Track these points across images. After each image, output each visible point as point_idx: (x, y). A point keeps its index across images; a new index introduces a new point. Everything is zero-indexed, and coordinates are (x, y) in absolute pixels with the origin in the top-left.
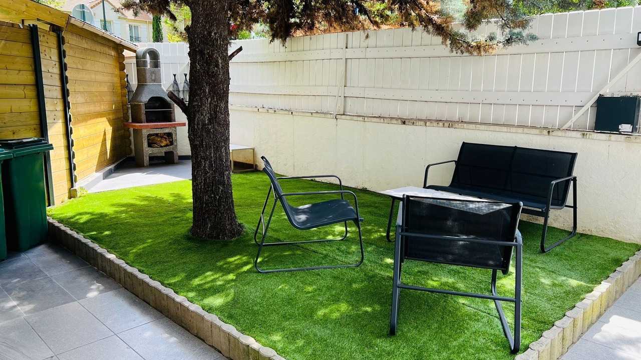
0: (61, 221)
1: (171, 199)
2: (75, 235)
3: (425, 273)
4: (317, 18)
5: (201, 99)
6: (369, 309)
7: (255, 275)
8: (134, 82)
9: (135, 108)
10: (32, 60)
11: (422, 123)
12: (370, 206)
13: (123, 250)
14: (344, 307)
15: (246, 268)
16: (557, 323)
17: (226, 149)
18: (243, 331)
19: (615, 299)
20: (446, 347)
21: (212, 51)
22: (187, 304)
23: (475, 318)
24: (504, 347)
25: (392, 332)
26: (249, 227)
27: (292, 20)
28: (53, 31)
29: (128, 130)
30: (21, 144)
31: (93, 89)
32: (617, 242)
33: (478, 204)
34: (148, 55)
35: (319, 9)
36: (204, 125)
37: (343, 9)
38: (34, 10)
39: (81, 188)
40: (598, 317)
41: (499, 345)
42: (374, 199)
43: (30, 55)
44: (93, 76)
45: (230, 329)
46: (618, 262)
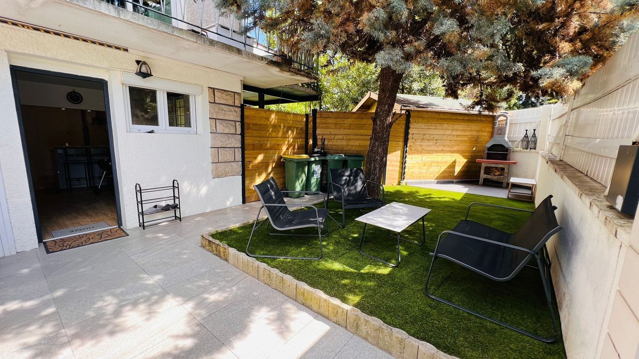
28: (406, 113)
44: (449, 132)
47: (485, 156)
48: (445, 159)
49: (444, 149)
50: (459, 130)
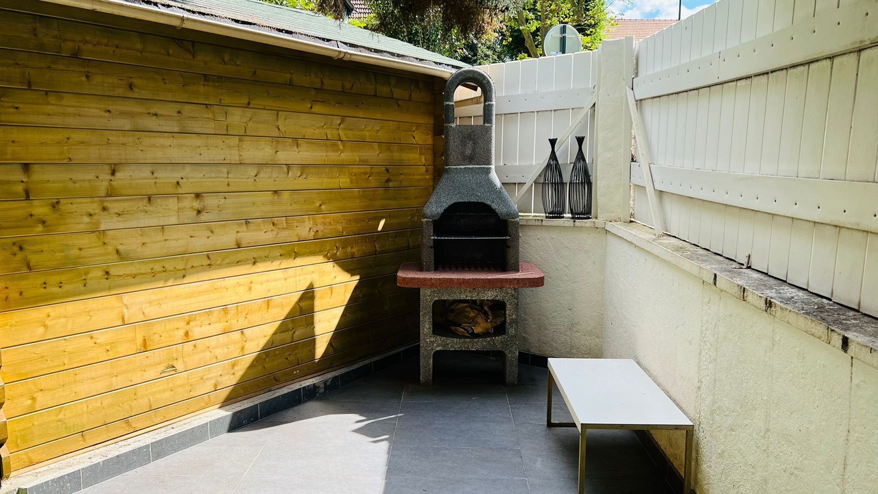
47: (428, 255)
48: (259, 291)
49: (248, 236)
50: (311, 141)
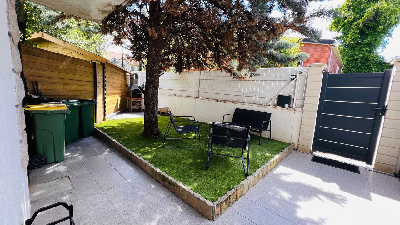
0: (99, 128)
1: (138, 123)
2: (103, 133)
3: (220, 150)
4: (191, 66)
5: (149, 89)
6: (200, 161)
7: (163, 148)
8: (129, 84)
9: (129, 92)
10: (93, 73)
11: (223, 101)
12: (205, 128)
13: (119, 139)
14: (191, 160)
15: (160, 146)
16: (261, 167)
17: (156, 106)
18: (156, 167)
19: (281, 160)
20: (224, 174)
21: (154, 73)
22: (138, 157)
23: (235, 164)
24: (243, 174)
25: (206, 169)
26: (163, 133)
27: (183, 66)
28: (102, 65)
29: (126, 100)
30: (86, 101)
31: (115, 85)
32: (283, 142)
33: (239, 128)
34: (134, 75)
35: (192, 63)
36: (149, 97)
37: (200, 63)
38: (95, 57)
39: (108, 118)
40: (275, 166)
41: (242, 174)
42: (207, 126)
43: (93, 72)
44: (115, 81)
45: (152, 166)
46: (283, 149)
48: (115, 99)
50: (118, 80)
